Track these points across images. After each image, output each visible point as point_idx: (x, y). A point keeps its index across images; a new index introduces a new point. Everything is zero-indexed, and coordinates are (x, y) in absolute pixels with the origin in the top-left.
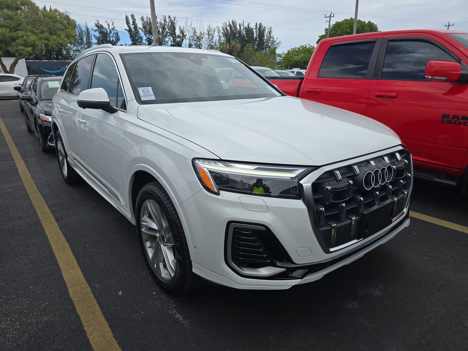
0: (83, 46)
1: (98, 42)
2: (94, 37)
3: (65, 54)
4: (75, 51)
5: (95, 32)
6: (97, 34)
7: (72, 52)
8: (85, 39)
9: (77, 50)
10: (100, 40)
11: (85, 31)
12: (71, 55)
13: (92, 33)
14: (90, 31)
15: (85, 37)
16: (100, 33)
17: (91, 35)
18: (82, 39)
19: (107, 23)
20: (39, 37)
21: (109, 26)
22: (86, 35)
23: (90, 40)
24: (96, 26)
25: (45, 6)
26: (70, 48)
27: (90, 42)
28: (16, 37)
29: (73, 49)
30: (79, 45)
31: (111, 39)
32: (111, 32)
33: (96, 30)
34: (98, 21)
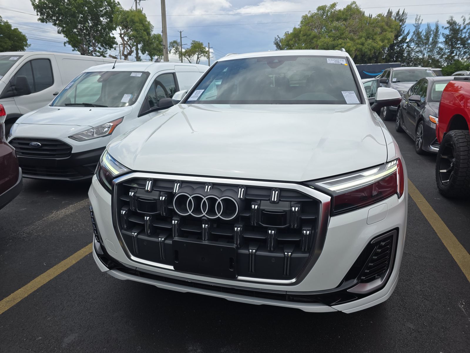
0: (427, 46)
1: (446, 40)
2: (442, 36)
3: (406, 56)
4: (417, 52)
5: (445, 29)
6: (447, 32)
7: (413, 53)
8: (431, 39)
9: (419, 50)
10: (448, 38)
11: (434, 30)
12: (411, 57)
13: (441, 31)
14: (439, 30)
15: (432, 37)
16: (451, 30)
17: (439, 33)
18: (428, 39)
19: (463, 18)
20: (356, 42)
21: (464, 22)
22: (433, 34)
23: (437, 39)
24: (448, 22)
25: (399, 10)
26: (412, 50)
27: (437, 41)
28: (336, 45)
29: (415, 50)
30: (423, 46)
31: (462, 36)
32: (464, 28)
33: (447, 27)
34: (452, 17)
